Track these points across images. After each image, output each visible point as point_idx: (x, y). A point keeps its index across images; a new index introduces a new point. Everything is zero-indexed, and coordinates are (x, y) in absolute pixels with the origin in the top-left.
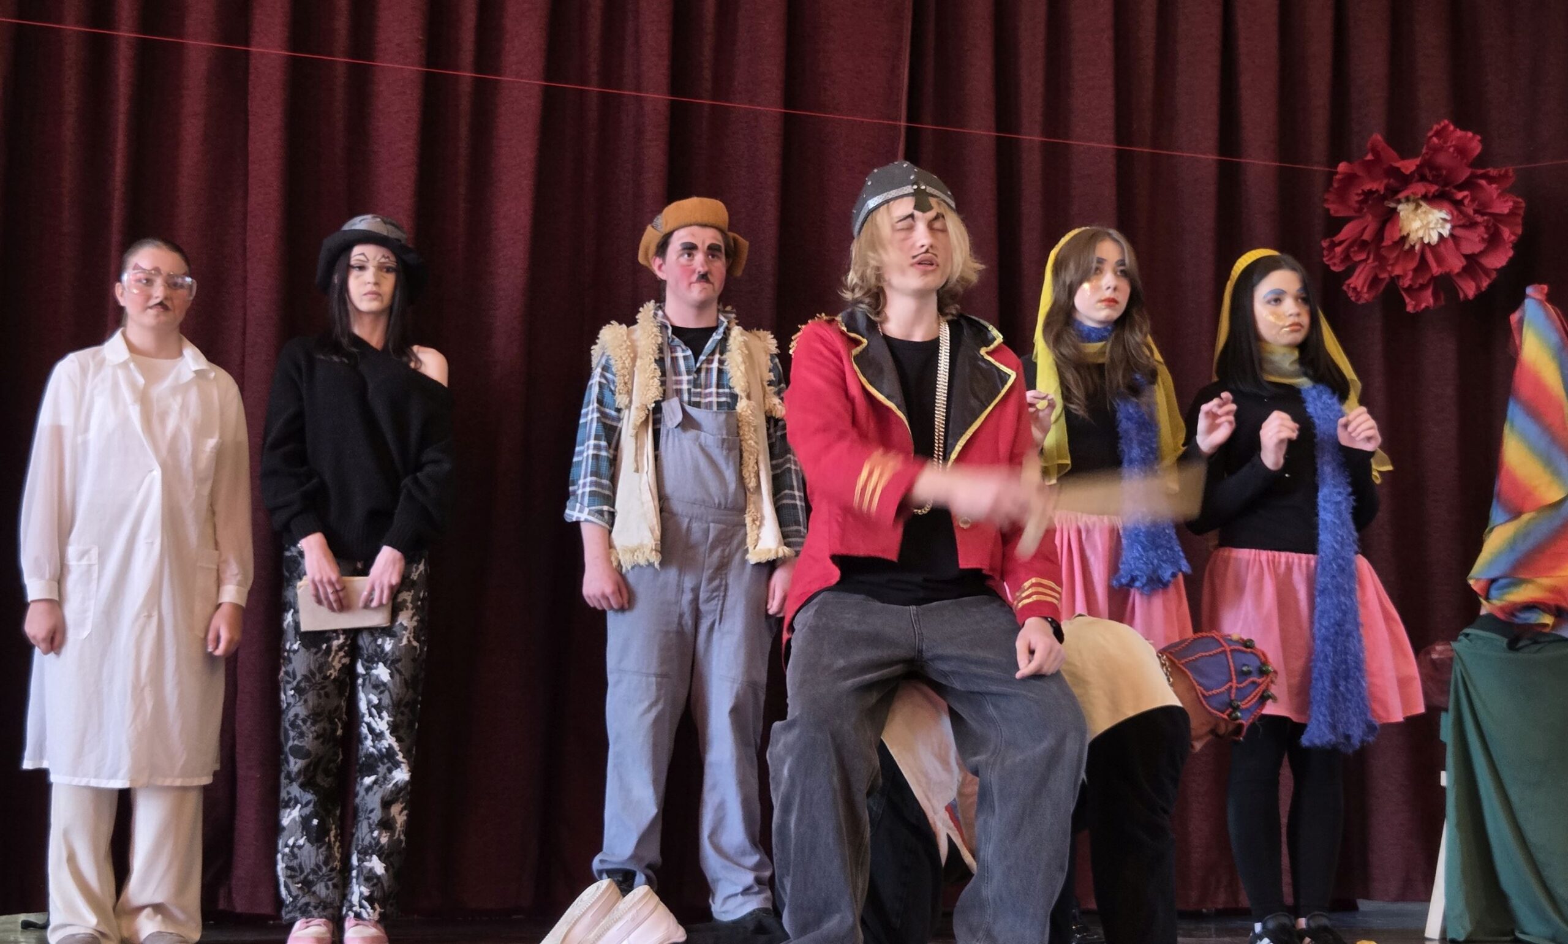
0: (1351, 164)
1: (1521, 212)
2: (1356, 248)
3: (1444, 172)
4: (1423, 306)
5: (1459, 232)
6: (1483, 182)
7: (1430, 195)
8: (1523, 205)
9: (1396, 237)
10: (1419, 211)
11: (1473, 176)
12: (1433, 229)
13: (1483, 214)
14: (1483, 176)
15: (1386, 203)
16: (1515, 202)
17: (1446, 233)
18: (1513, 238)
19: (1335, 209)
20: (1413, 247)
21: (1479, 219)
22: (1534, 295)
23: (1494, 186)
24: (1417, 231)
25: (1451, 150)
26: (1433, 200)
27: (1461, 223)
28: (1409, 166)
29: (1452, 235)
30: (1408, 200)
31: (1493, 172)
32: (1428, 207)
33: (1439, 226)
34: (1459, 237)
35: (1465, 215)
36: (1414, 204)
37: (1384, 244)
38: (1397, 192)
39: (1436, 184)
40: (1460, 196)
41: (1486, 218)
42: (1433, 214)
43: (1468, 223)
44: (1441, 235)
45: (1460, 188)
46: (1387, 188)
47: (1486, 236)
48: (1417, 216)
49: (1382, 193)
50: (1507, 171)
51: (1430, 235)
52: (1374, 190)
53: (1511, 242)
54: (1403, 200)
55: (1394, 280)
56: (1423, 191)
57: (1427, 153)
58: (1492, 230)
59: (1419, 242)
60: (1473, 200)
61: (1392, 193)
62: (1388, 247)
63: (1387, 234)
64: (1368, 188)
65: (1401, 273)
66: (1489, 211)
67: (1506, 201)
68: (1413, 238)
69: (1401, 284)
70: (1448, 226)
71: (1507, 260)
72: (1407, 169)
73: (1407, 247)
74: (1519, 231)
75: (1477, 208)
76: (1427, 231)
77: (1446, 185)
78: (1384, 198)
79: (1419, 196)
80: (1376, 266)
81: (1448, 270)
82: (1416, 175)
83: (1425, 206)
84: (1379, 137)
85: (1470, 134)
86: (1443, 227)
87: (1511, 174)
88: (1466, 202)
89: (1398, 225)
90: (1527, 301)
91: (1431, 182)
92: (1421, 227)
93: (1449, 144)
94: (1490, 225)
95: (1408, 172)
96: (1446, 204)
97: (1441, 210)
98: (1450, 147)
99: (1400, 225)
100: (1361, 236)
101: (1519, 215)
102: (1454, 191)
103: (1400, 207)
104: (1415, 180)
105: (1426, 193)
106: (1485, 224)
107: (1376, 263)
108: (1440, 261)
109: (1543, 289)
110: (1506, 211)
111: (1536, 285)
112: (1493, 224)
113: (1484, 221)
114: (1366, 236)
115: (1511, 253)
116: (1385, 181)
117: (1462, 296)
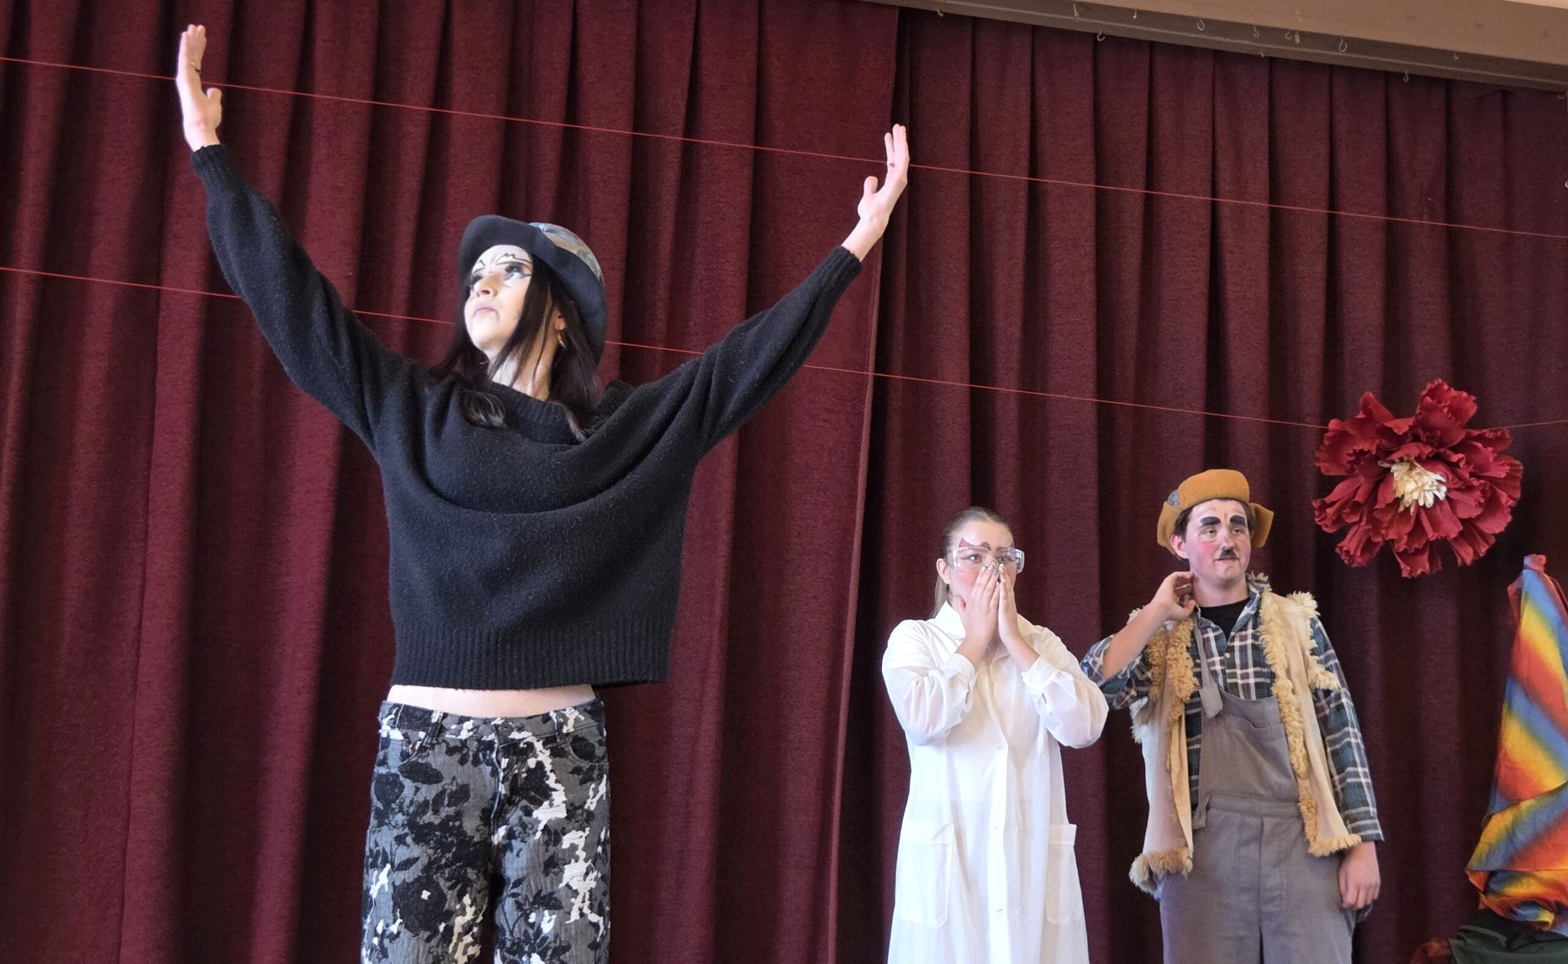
0: (1343, 421)
1: (1520, 475)
2: (1348, 510)
3: (1439, 433)
4: (1419, 572)
5: (1455, 495)
6: (1479, 445)
7: (1424, 457)
8: (1522, 468)
9: (1390, 500)
10: (1414, 472)
11: (1469, 437)
12: (1428, 491)
13: (1479, 478)
14: (1480, 438)
15: (1379, 463)
16: (1511, 465)
17: (1442, 496)
18: (1511, 502)
19: (1328, 469)
20: (1407, 509)
21: (1475, 483)
22: (1533, 565)
23: (1490, 449)
24: (1412, 493)
25: (1445, 410)
26: (1428, 462)
27: (1457, 486)
28: (1402, 426)
29: (1447, 497)
30: (1401, 460)
31: (1488, 433)
32: (1423, 469)
33: (1435, 488)
34: (1456, 501)
35: (1460, 478)
36: (1409, 464)
37: (1377, 507)
38: (1390, 453)
39: (1431, 445)
40: (1455, 458)
41: (1482, 481)
42: (1428, 475)
43: (1463, 487)
44: (1436, 498)
45: (1456, 449)
46: (1378, 448)
47: (1482, 501)
48: (1411, 477)
49: (1374, 453)
50: (1503, 434)
51: (1425, 497)
52: (1366, 450)
53: (1509, 506)
54: (1397, 461)
55: (1389, 544)
56: (1416, 452)
57: (1420, 414)
58: (1490, 492)
59: (1415, 503)
60: (1468, 463)
61: (1386, 453)
62: (1381, 510)
63: (1380, 498)
64: (1360, 448)
65: (1395, 537)
66: (1485, 474)
67: (1503, 465)
68: (1408, 500)
69: (1396, 547)
70: (1444, 489)
71: (1505, 525)
72: (1399, 428)
73: (1401, 509)
74: (1518, 495)
75: (1473, 471)
76: (1422, 493)
77: (1440, 446)
78: (1377, 458)
79: (1413, 458)
80: (1370, 530)
81: (1444, 535)
82: (1409, 435)
83: (1419, 468)
84: (1371, 395)
85: (1465, 394)
86: (1439, 490)
87: (1508, 436)
88: (1462, 464)
89: (1392, 487)
90: (1525, 572)
91: (1427, 443)
92: (1417, 488)
93: (1443, 404)
94: (1487, 488)
95: (1401, 433)
96: (1441, 467)
97: (1435, 473)
98: (1444, 407)
99: (1394, 486)
100: (1354, 497)
101: (1516, 477)
102: (1449, 452)
103: (1394, 468)
104: (1408, 440)
105: (1419, 454)
106: (1481, 488)
107: (1370, 527)
108: (1435, 525)
109: (1541, 560)
110: (1503, 475)
111: (1534, 555)
112: (1491, 488)
113: (1480, 485)
114: (1359, 498)
115: (1509, 518)
116: (1377, 441)
117: (1459, 561)
